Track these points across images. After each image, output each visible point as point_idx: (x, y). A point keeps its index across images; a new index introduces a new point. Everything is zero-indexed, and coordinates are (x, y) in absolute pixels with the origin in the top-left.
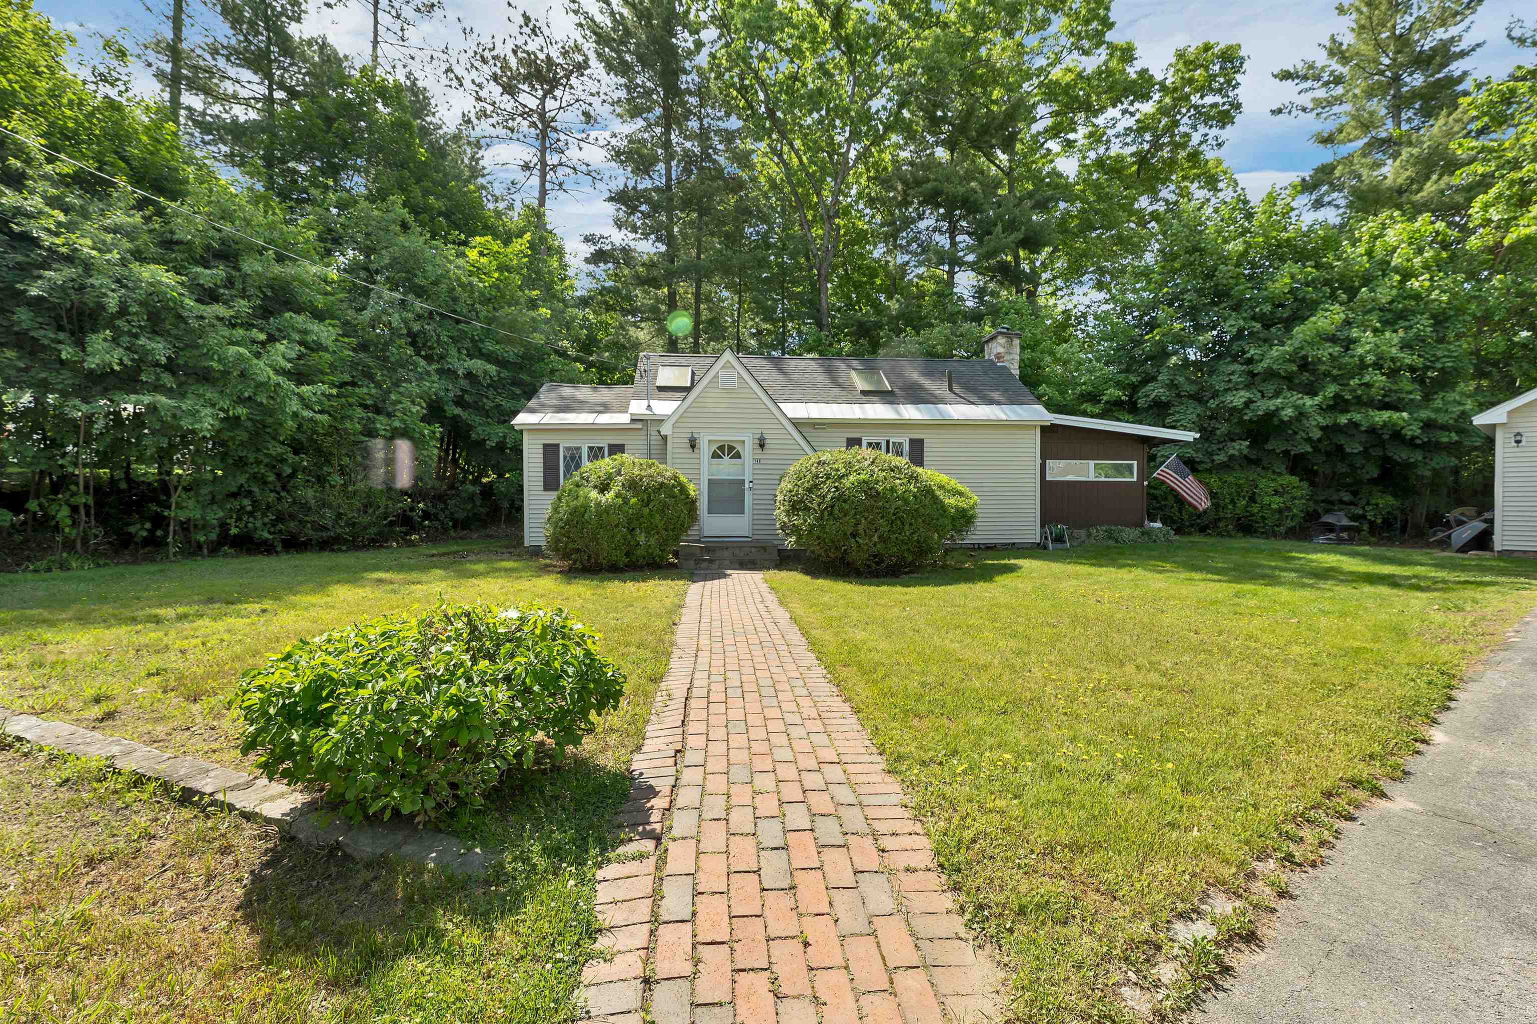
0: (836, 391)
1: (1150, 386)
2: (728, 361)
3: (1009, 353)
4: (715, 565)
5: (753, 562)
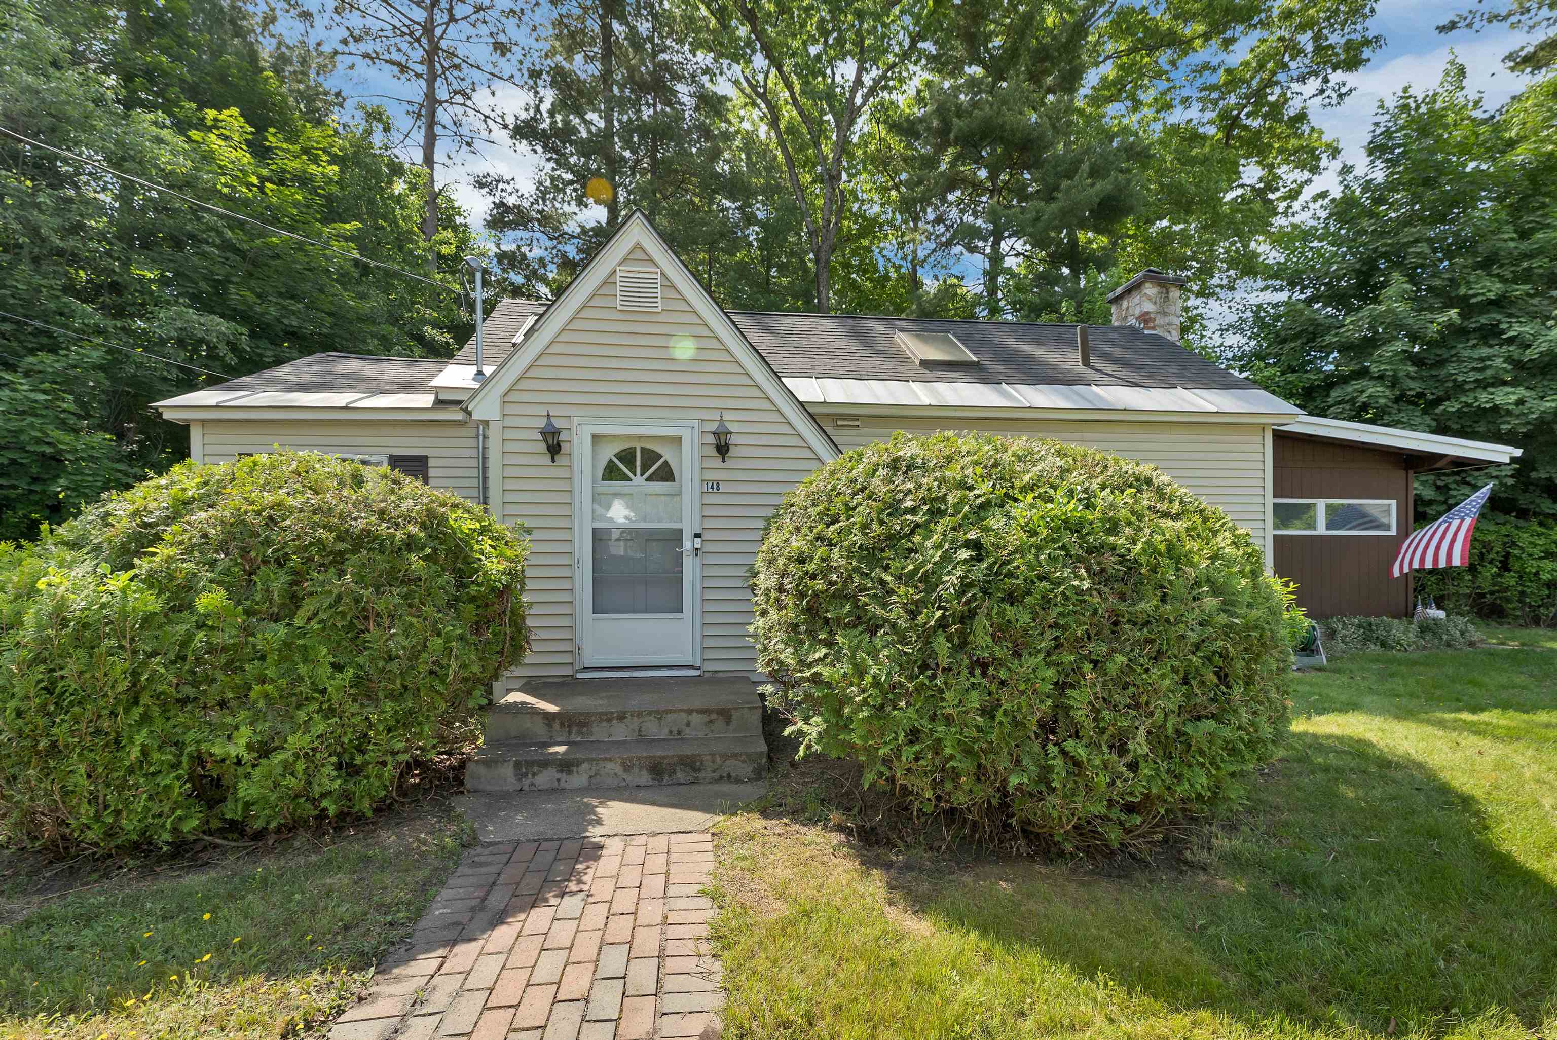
0: (875, 362)
2: (638, 247)
3: (1165, 314)
4: (578, 779)
5: (691, 764)
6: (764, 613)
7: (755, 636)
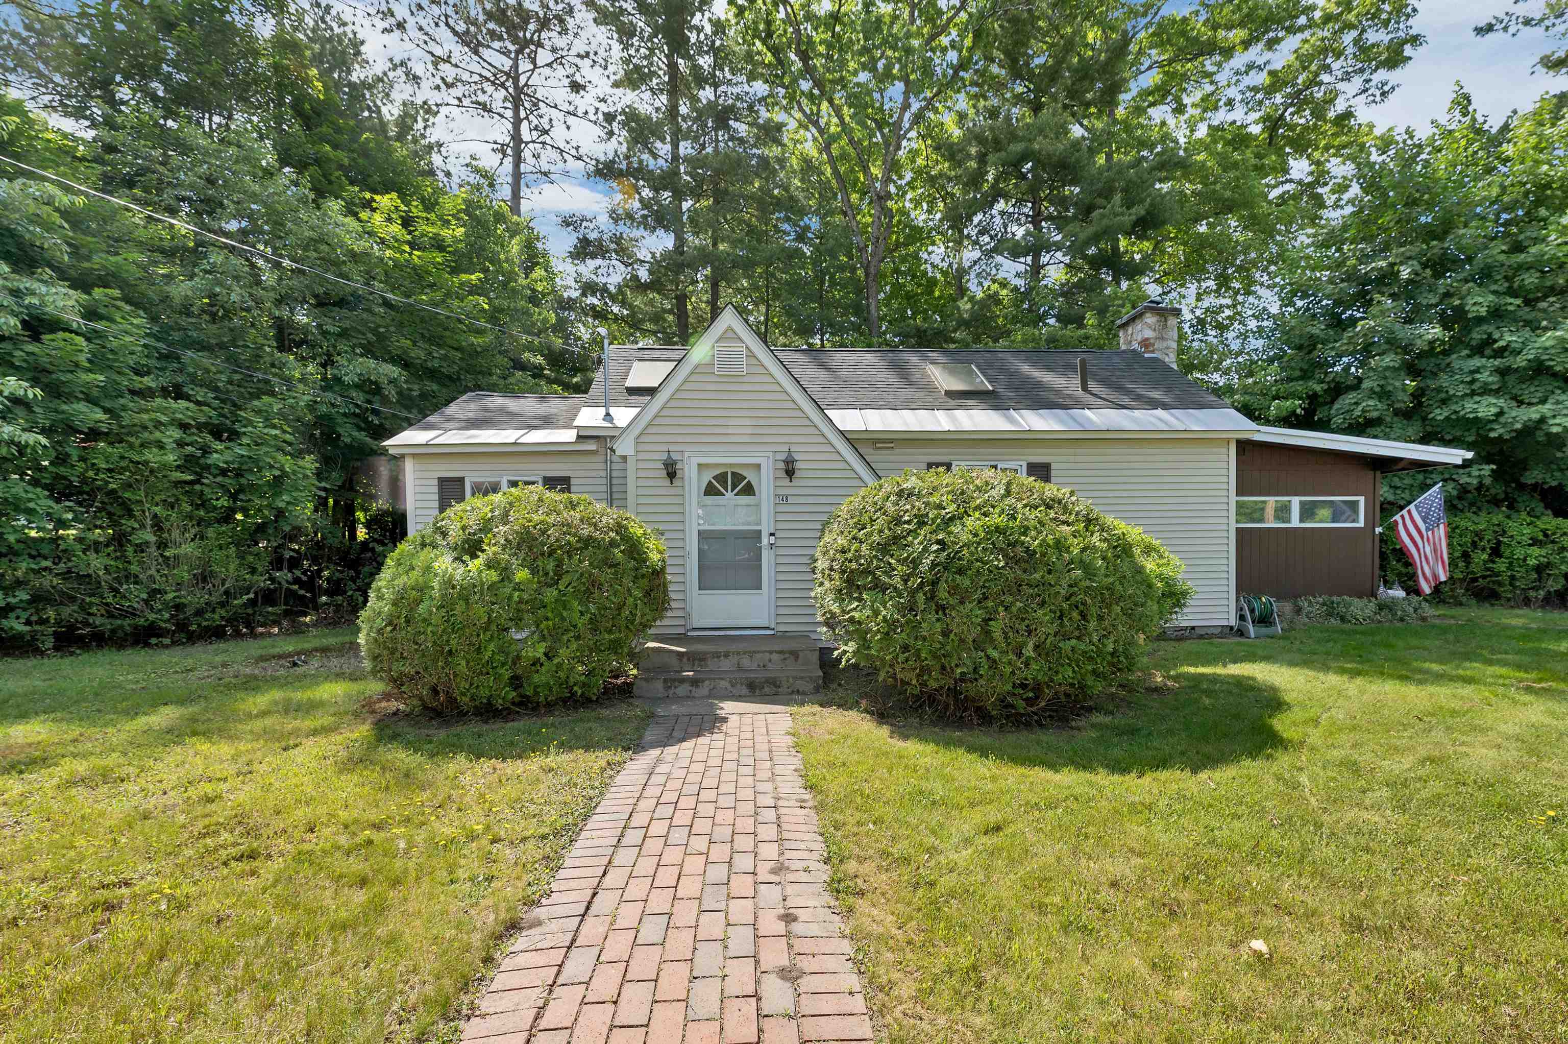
0: (908, 392)
1: (1349, 398)
2: (730, 329)
3: (1162, 339)
4: (704, 690)
5: (774, 683)
6: (821, 584)
7: (815, 598)
